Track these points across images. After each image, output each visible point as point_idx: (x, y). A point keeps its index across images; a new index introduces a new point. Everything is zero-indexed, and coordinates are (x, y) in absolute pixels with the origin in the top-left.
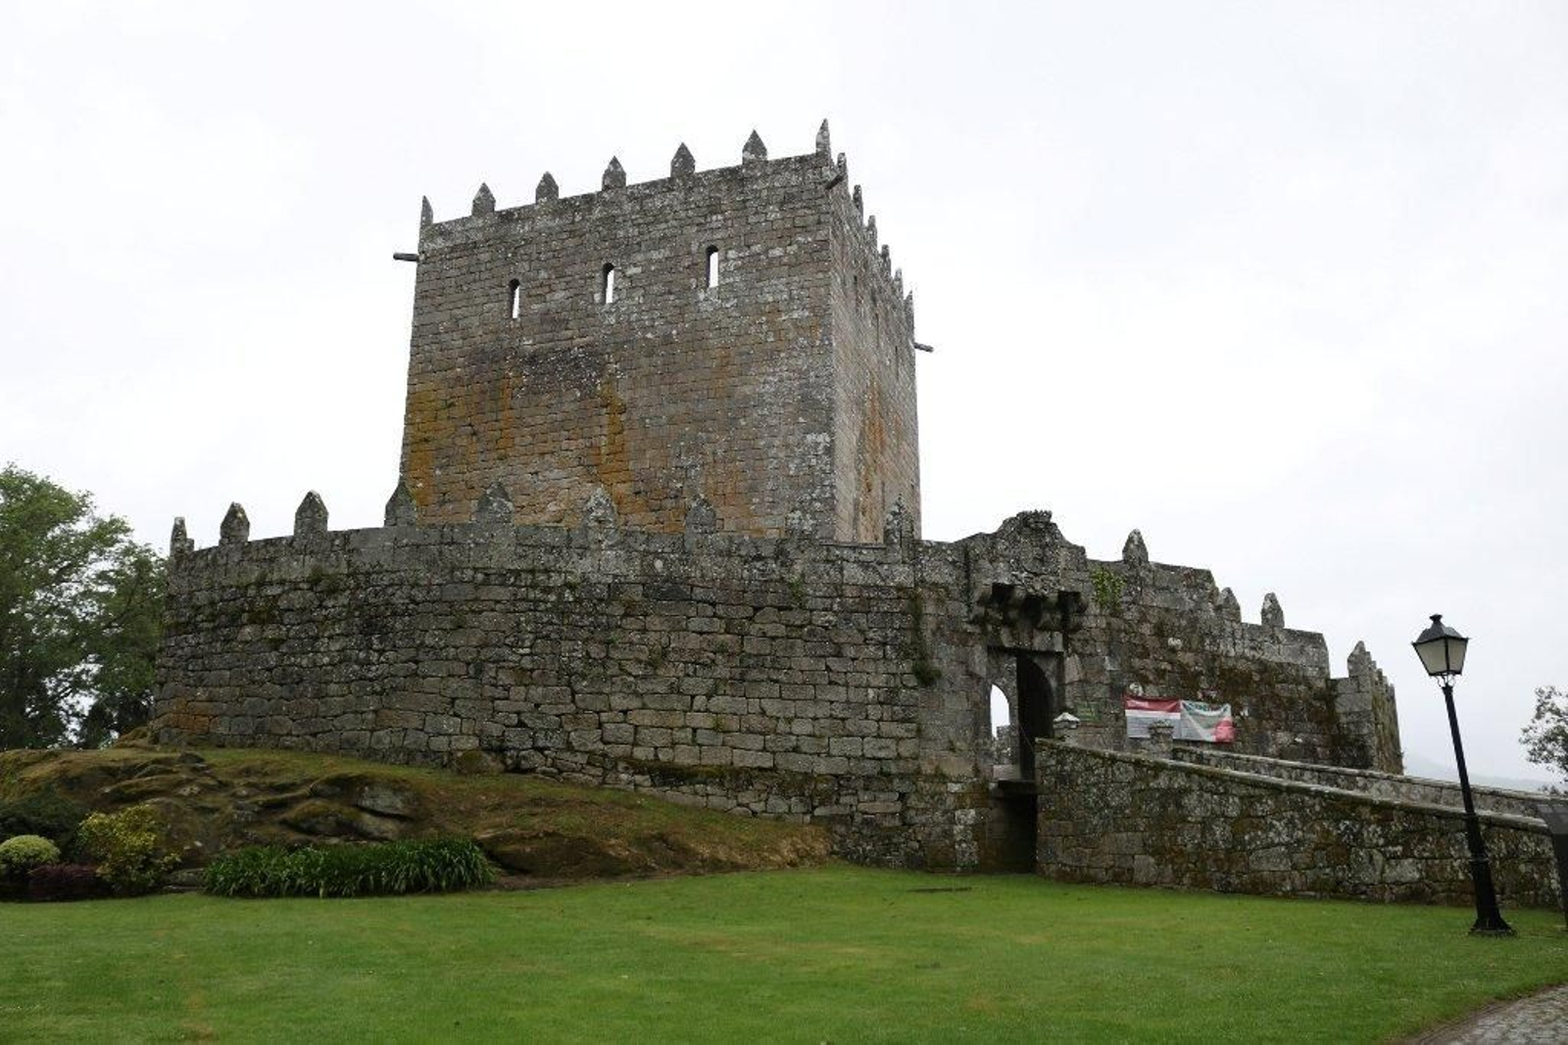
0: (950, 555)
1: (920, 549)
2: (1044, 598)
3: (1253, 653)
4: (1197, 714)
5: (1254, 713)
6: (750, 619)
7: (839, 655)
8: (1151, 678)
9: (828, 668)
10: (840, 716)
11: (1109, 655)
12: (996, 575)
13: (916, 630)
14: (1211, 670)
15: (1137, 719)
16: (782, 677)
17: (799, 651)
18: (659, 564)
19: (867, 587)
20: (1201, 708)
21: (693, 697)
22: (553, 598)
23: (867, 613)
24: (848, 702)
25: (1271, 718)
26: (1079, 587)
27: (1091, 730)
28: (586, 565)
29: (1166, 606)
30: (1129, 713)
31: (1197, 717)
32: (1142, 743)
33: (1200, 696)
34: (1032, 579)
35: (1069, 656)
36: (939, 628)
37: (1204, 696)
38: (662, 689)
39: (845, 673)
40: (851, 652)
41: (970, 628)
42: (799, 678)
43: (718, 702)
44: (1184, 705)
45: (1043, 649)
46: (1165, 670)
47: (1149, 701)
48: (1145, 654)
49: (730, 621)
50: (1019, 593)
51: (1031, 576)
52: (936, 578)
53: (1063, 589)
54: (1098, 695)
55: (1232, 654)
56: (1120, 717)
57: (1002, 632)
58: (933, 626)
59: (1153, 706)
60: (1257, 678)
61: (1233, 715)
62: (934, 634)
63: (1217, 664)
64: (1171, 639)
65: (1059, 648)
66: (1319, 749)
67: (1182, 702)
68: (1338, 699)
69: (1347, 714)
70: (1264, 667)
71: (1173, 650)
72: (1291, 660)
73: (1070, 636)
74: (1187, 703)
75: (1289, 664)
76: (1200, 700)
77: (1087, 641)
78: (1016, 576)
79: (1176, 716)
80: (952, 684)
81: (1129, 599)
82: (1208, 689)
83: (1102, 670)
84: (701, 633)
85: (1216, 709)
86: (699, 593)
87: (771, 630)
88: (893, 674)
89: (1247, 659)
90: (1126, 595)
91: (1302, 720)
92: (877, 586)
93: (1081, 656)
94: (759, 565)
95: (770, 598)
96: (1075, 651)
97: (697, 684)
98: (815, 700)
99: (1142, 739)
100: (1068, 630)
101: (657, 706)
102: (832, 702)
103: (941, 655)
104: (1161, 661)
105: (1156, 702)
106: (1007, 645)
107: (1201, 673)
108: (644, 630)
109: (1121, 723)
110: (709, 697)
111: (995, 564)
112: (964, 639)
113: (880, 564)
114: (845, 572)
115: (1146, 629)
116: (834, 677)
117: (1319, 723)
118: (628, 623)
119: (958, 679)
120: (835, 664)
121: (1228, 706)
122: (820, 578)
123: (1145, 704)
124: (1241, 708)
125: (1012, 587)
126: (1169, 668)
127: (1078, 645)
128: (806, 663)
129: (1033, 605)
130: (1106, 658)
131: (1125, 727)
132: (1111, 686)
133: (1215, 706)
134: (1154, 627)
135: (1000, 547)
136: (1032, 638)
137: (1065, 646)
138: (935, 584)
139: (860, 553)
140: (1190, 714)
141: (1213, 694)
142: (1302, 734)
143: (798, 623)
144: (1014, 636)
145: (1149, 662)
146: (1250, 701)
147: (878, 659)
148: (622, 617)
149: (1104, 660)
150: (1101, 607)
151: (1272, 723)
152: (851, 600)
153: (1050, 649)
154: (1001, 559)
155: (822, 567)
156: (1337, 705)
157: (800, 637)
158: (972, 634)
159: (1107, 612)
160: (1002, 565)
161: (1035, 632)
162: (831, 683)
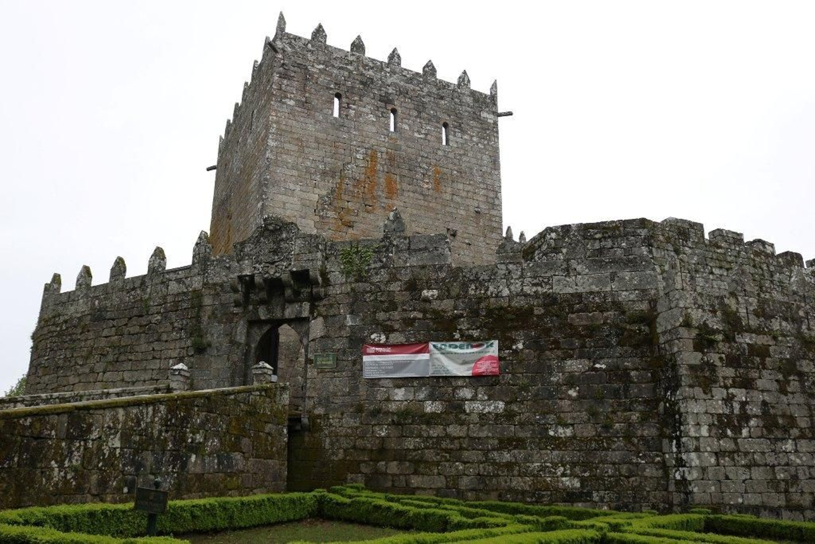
0: (228, 263)
1: (209, 263)
2: (279, 280)
3: (534, 289)
4: (452, 353)
5: (534, 344)
6: (126, 325)
7: (159, 340)
8: (397, 326)
9: (153, 350)
10: (156, 378)
11: (352, 313)
12: (242, 270)
13: (198, 318)
14: (475, 313)
15: (376, 362)
16: (133, 358)
17: (142, 340)
18: (97, 302)
19: (178, 294)
20: (456, 347)
21: (98, 373)
22: (58, 329)
23: (176, 311)
24: (160, 369)
25: (558, 348)
26: (309, 266)
27: (328, 375)
28: (72, 309)
29: (420, 263)
30: (366, 358)
31: (449, 355)
32: (381, 383)
33: (457, 336)
34: (268, 267)
35: (314, 319)
36: (213, 313)
37: (462, 336)
38: (87, 371)
39: (161, 351)
40: (164, 337)
41: (236, 310)
42: (140, 356)
43: (108, 374)
44: (434, 346)
45: (293, 317)
46: (415, 319)
47: (393, 346)
48: (393, 306)
49: (118, 328)
50: (257, 279)
51: (267, 265)
52: (217, 280)
53: (294, 269)
54: (338, 346)
55: (506, 292)
56: (358, 362)
57: (259, 310)
58: (209, 313)
59: (394, 351)
60: (539, 311)
61: (500, 350)
62: (209, 318)
63: (482, 305)
64: (425, 291)
65: (305, 314)
66: (633, 373)
67: (431, 344)
68: (658, 320)
69: (664, 333)
70: (551, 300)
71: (427, 300)
72: (594, 288)
73: (316, 304)
74: (439, 345)
75: (591, 293)
76: (457, 340)
77: (331, 305)
78: (255, 268)
79: (425, 356)
80: (218, 351)
81: (379, 265)
82: (468, 329)
83: (342, 327)
84: (106, 337)
85: (473, 347)
86: (109, 315)
87: (132, 330)
88: (183, 348)
89: (526, 295)
90: (375, 262)
91: (608, 345)
92: (184, 293)
93: (325, 318)
94: (133, 293)
96: (320, 315)
97: (99, 367)
98: (145, 370)
99: (380, 379)
100: (314, 300)
101: (85, 381)
102: (153, 370)
103: (213, 331)
104: (411, 311)
105: (398, 347)
106: (263, 318)
107: (461, 316)
108: (86, 340)
109: (358, 367)
111: (241, 263)
112: (230, 318)
113: (186, 278)
114: (169, 287)
115: (395, 287)
116: (155, 354)
117: (635, 347)
118: (83, 337)
119: (223, 347)
120: (156, 346)
121: (496, 343)
122: (158, 294)
123: (388, 350)
124: (514, 342)
125: (252, 277)
126: (420, 315)
127: (322, 310)
128: (144, 347)
129: (274, 286)
130: (348, 316)
131: (361, 370)
132: (350, 338)
133: (474, 344)
134: (405, 284)
136: (283, 309)
137: (311, 312)
138: (215, 284)
139: (178, 274)
140: (443, 353)
141: (476, 333)
142: (606, 360)
143: (145, 323)
144: (269, 311)
145: (396, 315)
146: (526, 336)
147: (177, 340)
148: (81, 334)
149: (346, 318)
150: (347, 277)
151: (559, 353)
152: (169, 305)
153: (298, 316)
154: (247, 258)
155: (159, 287)
156: (658, 325)
157: (144, 332)
158: (237, 314)
159: (352, 279)
160: (247, 262)
161: (287, 305)
162: (154, 358)
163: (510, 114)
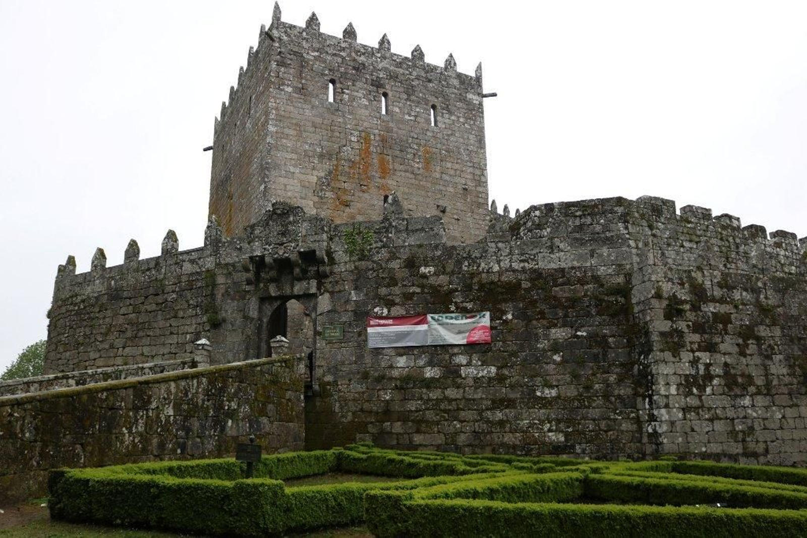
0: (238, 244)
1: (220, 245)
2: (288, 260)
3: (522, 265)
4: (447, 324)
5: (522, 315)
6: (143, 303)
7: (175, 317)
8: (397, 300)
9: (171, 326)
10: (174, 352)
11: (356, 289)
12: (253, 251)
13: (213, 295)
14: (468, 288)
15: (379, 333)
16: (151, 333)
17: (159, 317)
18: (113, 282)
19: (192, 274)
20: (452, 318)
21: (118, 349)
22: (76, 308)
23: (191, 290)
24: (178, 343)
25: (544, 318)
27: (336, 346)
28: (89, 289)
29: (418, 243)
30: (370, 330)
31: (447, 326)
32: (384, 352)
33: (453, 308)
34: (277, 248)
35: (321, 295)
36: (226, 291)
37: (457, 308)
38: (107, 347)
39: (178, 327)
40: (181, 314)
41: (248, 288)
42: (158, 332)
43: (127, 350)
44: (432, 318)
45: (301, 293)
46: (414, 293)
47: (394, 318)
48: (393, 282)
49: (135, 306)
50: (268, 260)
51: (276, 246)
52: (229, 260)
53: (302, 250)
54: (344, 319)
55: (496, 268)
56: (363, 333)
57: (270, 287)
58: (222, 291)
59: (397, 322)
60: (525, 285)
61: (491, 320)
62: (223, 295)
63: (475, 280)
64: (423, 268)
65: (313, 290)
66: (610, 340)
67: (429, 317)
68: (633, 291)
69: (638, 303)
70: (536, 275)
71: (424, 276)
72: (576, 264)
73: (323, 281)
74: (436, 316)
75: (573, 268)
76: (453, 312)
77: (337, 282)
78: (265, 249)
79: (423, 327)
80: (233, 325)
81: (379, 244)
82: (462, 302)
83: (348, 301)
84: (124, 315)
85: (467, 318)
86: (125, 294)
87: (149, 308)
88: (199, 324)
89: (514, 271)
90: (376, 242)
91: (589, 315)
92: (197, 272)
93: (332, 293)
94: (148, 273)
95: (151, 292)
96: (326, 291)
97: (119, 343)
98: (164, 344)
99: (383, 348)
100: (321, 277)
101: (105, 356)
102: (171, 344)
103: (227, 307)
104: (410, 286)
105: (399, 319)
106: (273, 295)
107: (456, 290)
108: (104, 318)
109: (363, 337)
110: (124, 348)
111: (252, 244)
112: (243, 295)
113: (199, 259)
114: (183, 268)
115: (395, 265)
116: (173, 330)
117: (612, 316)
118: (101, 315)
119: (238, 322)
120: (174, 322)
121: (488, 314)
122: (172, 274)
123: (390, 322)
124: (505, 313)
125: (262, 258)
126: (418, 290)
127: (329, 286)
128: (161, 324)
129: (284, 265)
130: (353, 292)
131: (366, 341)
132: (355, 312)
133: (468, 315)
134: (404, 262)
135: (257, 232)
136: (292, 286)
137: (319, 288)
138: (227, 265)
139: (191, 255)
140: (439, 324)
141: (469, 306)
142: (586, 328)
143: (161, 302)
144: (279, 288)
145: (397, 290)
146: (514, 307)
147: (193, 316)
148: (99, 312)
149: (350, 294)
150: (350, 257)
151: (545, 322)
152: (183, 284)
153: (306, 292)
154: (257, 240)
155: (173, 267)
156: (632, 297)
157: (160, 310)
158: (249, 291)
159: (355, 258)
160: (257, 243)
161: (296, 282)
162: (172, 333)
163: (494, 95)
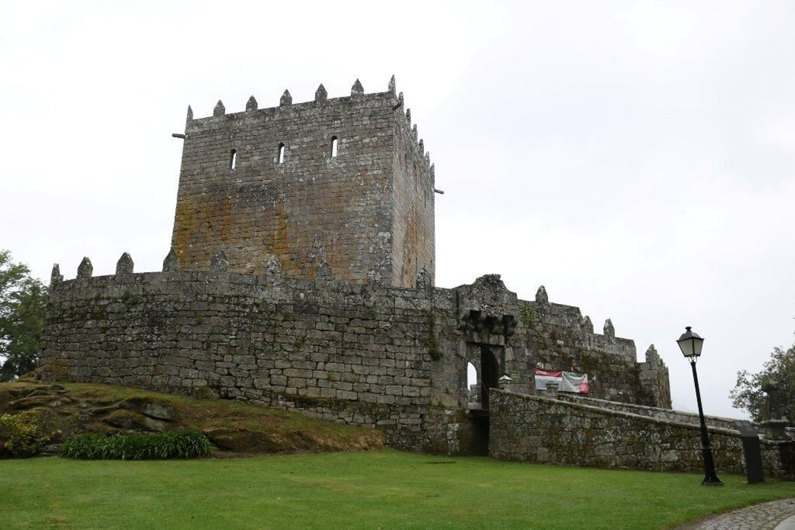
1: (434, 292)
2: (496, 318)
3: (599, 349)
4: (571, 379)
5: (599, 379)
6: (348, 324)
7: (392, 343)
8: (548, 360)
9: (386, 350)
10: (391, 374)
11: (527, 348)
12: (472, 306)
13: (431, 332)
14: (578, 357)
15: (541, 380)
16: (363, 354)
17: (372, 341)
18: (302, 295)
19: (407, 310)
20: (572, 376)
21: (317, 363)
22: (247, 310)
23: (407, 323)
24: (395, 367)
25: (607, 382)
26: (513, 313)
27: (517, 385)
28: (265, 294)
29: (557, 324)
30: (536, 377)
31: (571, 380)
32: (543, 392)
33: (572, 369)
34: (490, 308)
35: (507, 347)
36: (442, 332)
37: (574, 370)
38: (302, 358)
39: (395, 353)
40: (398, 342)
41: (458, 332)
42: (371, 355)
43: (330, 366)
44: (564, 374)
45: (495, 344)
46: (555, 356)
47: (546, 371)
48: (545, 347)
49: (337, 325)
50: (483, 315)
52: (441, 306)
53: (505, 314)
54: (521, 368)
55: (589, 349)
56: (532, 379)
57: (474, 334)
58: (439, 330)
59: (548, 374)
60: (600, 361)
61: (588, 380)
62: (440, 335)
63: (581, 354)
64: (558, 341)
65: (502, 343)
66: (631, 398)
67: (563, 372)
68: (641, 373)
69: (645, 380)
70: (604, 356)
71: (559, 346)
72: (618, 353)
73: (508, 338)
74: (566, 373)
75: (617, 355)
76: (572, 372)
77: (516, 341)
78: (482, 307)
79: (560, 379)
80: (448, 360)
81: (538, 320)
82: (576, 366)
83: (523, 355)
84: (322, 331)
85: (579, 376)
86: (322, 310)
87: (357, 330)
88: (419, 354)
89: (596, 352)
90: (536, 317)
91: (622, 383)
92: (412, 310)
93: (514, 348)
94: (352, 297)
95: (358, 314)
96: (510, 345)
97: (318, 356)
98: (379, 366)
99: (543, 390)
100: (507, 334)
101: (299, 367)
102: (387, 368)
103: (443, 345)
104: (553, 351)
105: (550, 372)
106: (476, 341)
107: (572, 358)
108: (294, 328)
109: (533, 382)
110: (325, 363)
111: (471, 300)
112: (455, 337)
113: (414, 298)
114: (396, 302)
115: (546, 335)
116: (388, 354)
117: (631, 385)
118: (285, 324)
119: (452, 358)
120: (390, 348)
121: (586, 375)
122: (383, 304)
123: (545, 373)
124: (593, 376)
125: (480, 312)
126: (557, 355)
127: (512, 342)
128: (375, 347)
131: (534, 384)
132: (528, 363)
133: (579, 375)
134: (550, 334)
135: (474, 292)
136: (489, 338)
137: (506, 342)
138: (442, 310)
139: (404, 293)
140: (568, 379)
141: (579, 369)
142: (622, 390)
143: (371, 327)
144: (481, 338)
145: (547, 352)
146: (597, 373)
147: (411, 346)
148: (282, 321)
149: (525, 350)
150: (524, 324)
151: (608, 384)
152: (398, 316)
153: (498, 344)
154: (475, 298)
155: (384, 299)
156: (640, 376)
157: (372, 334)
158: (459, 335)
159: (527, 326)
160: (475, 301)
161: (491, 335)
162: (387, 358)
